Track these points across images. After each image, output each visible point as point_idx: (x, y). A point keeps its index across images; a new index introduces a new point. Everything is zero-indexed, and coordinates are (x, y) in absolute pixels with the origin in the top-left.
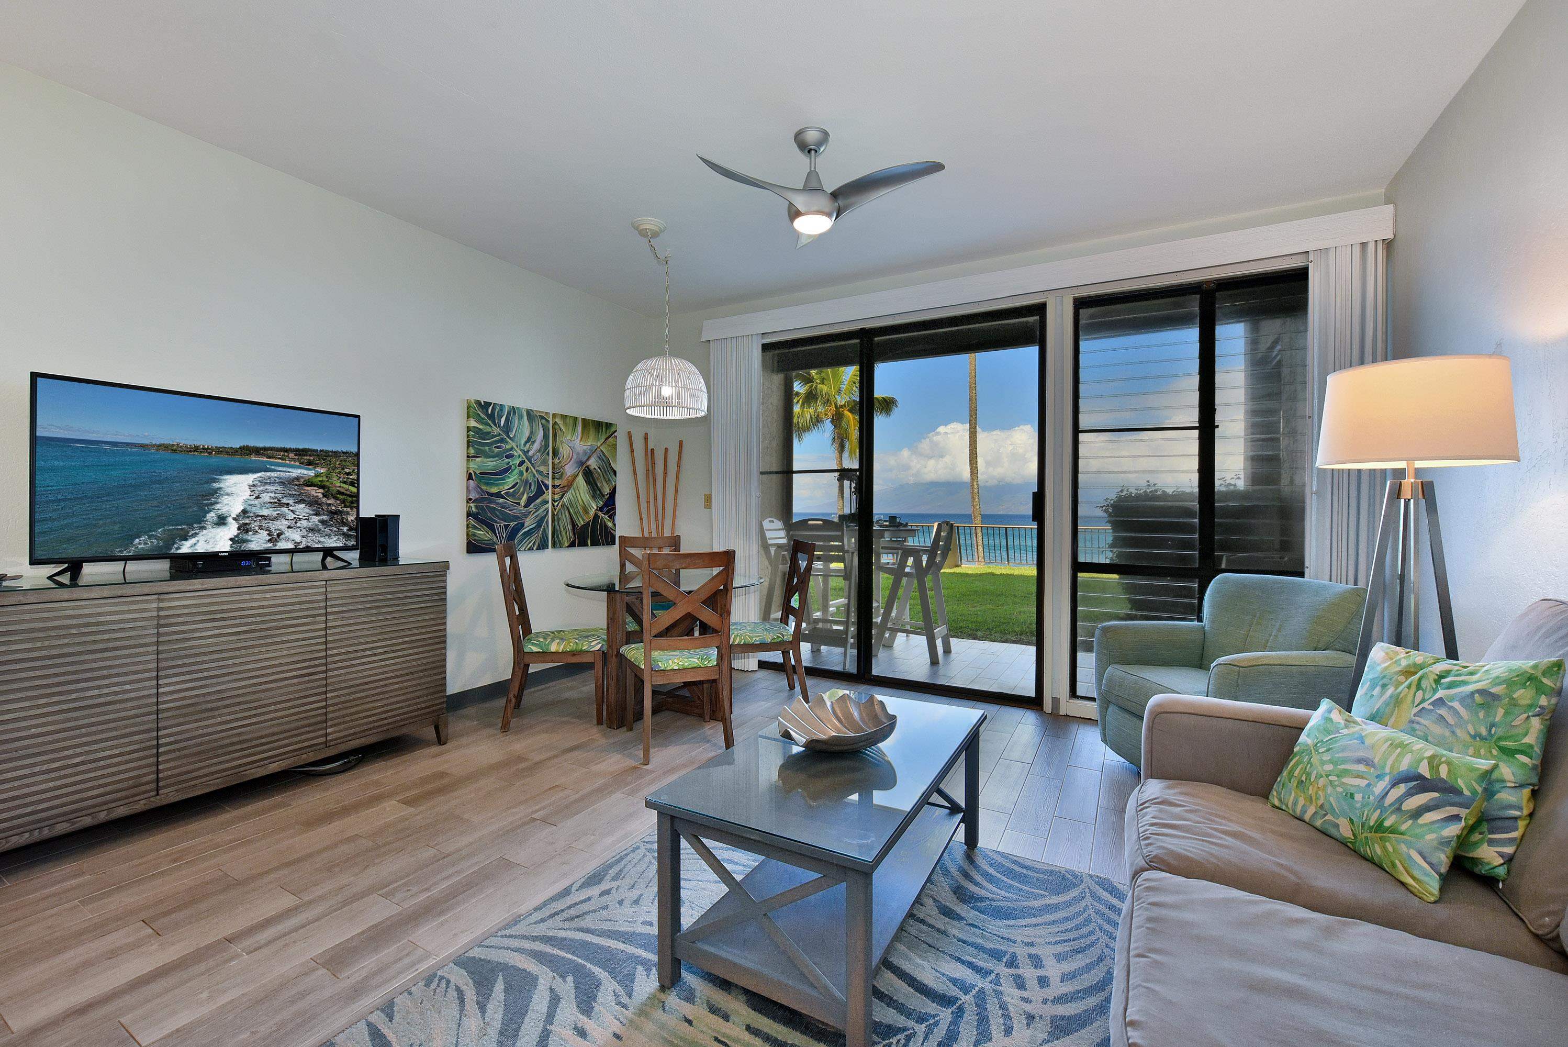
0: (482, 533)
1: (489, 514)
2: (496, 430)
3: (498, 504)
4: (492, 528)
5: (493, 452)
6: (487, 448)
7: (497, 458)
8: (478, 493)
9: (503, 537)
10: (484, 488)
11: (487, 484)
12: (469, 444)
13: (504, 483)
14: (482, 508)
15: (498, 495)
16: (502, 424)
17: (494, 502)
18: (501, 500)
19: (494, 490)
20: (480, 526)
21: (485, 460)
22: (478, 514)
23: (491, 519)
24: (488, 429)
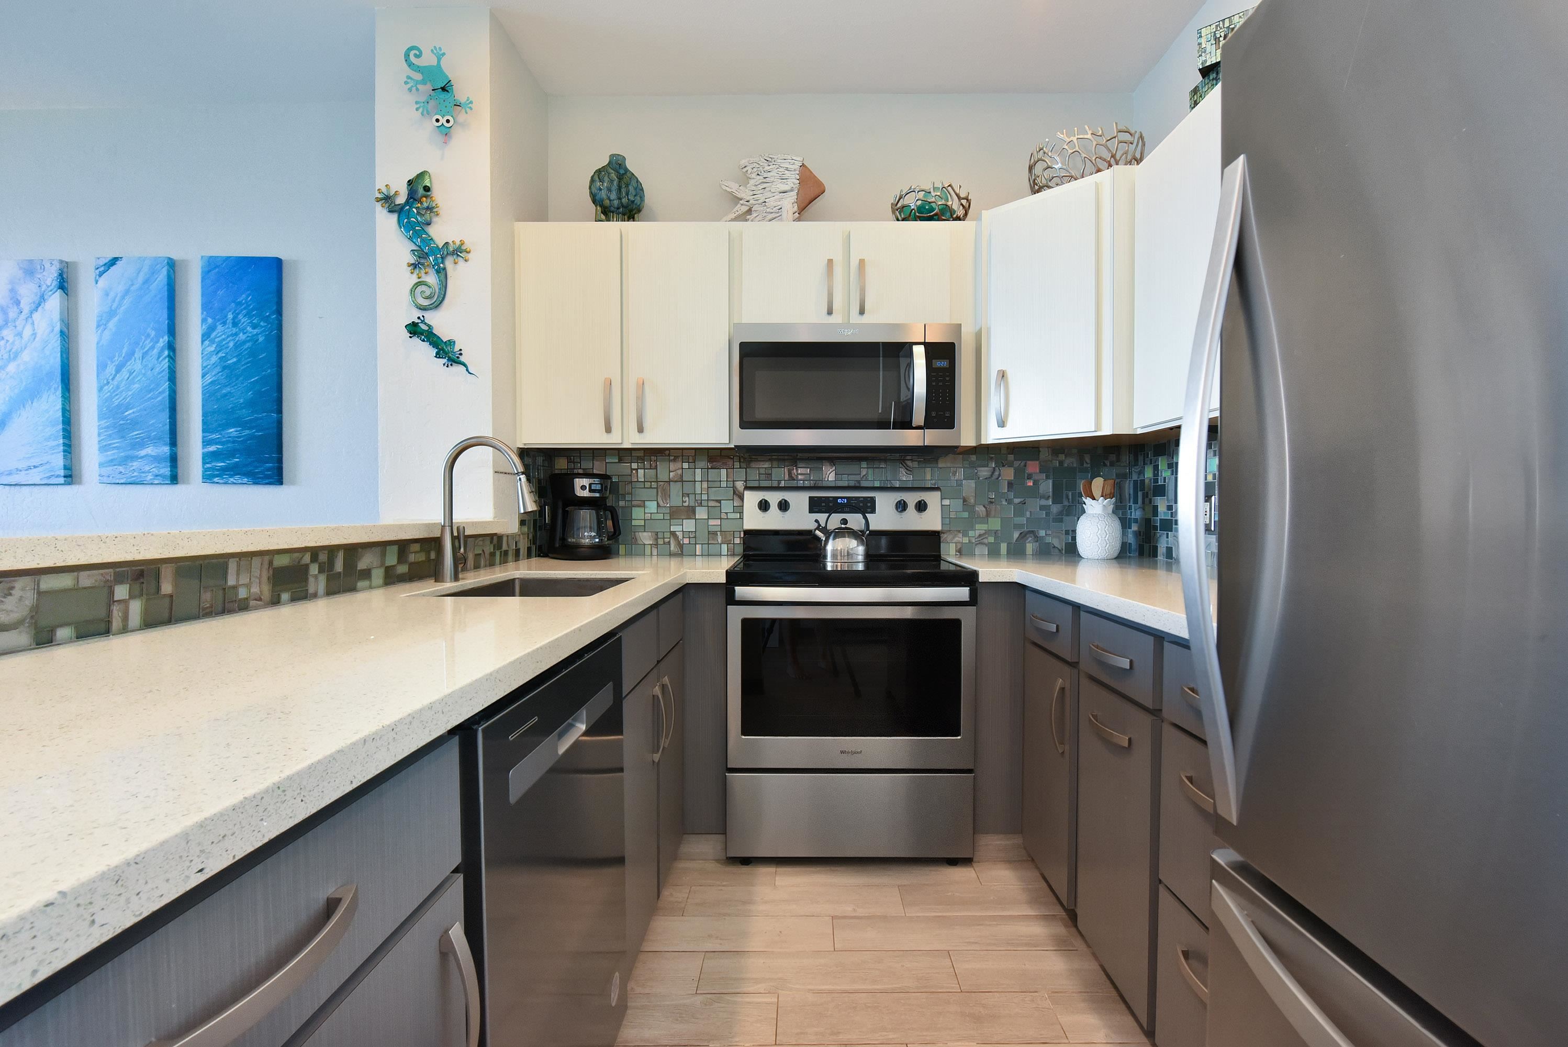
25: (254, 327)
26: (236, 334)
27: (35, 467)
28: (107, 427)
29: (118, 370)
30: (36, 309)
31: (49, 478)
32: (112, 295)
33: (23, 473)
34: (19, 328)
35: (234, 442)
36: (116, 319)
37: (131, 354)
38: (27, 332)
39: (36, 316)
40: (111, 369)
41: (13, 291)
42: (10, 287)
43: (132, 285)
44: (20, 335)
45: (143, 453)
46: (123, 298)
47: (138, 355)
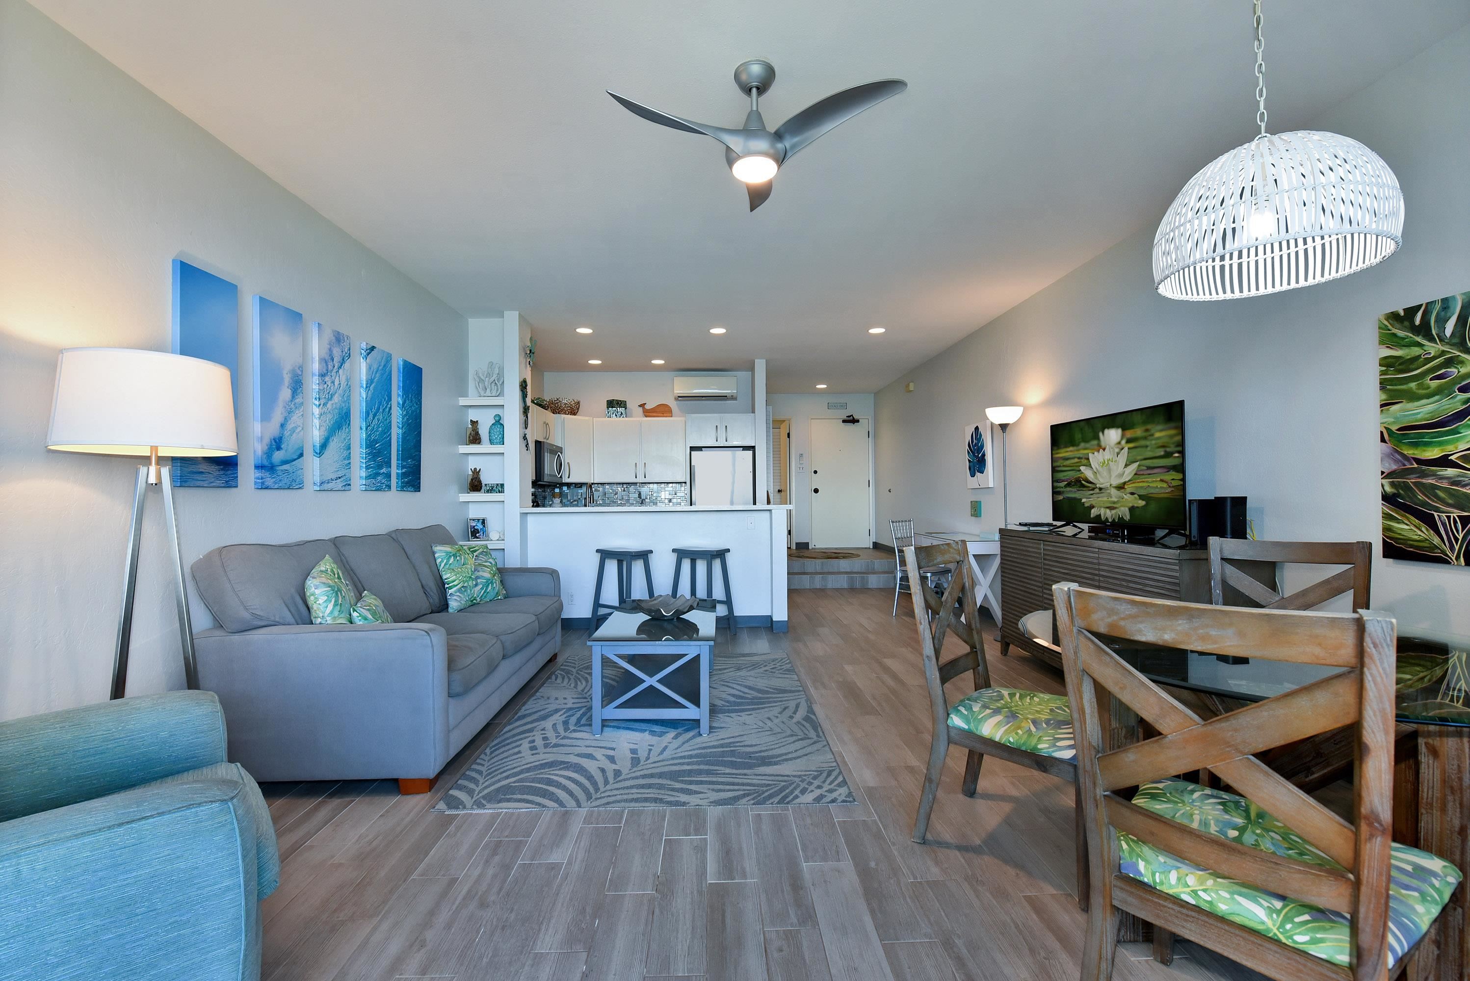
0: (1407, 527)
1: (1421, 497)
2: (1433, 348)
3: (1442, 478)
4: (1430, 522)
5: (1429, 388)
6: (1413, 385)
7: (1437, 398)
8: (1396, 461)
9: (1457, 540)
10: (1409, 452)
11: (1415, 445)
12: (1383, 385)
13: (1458, 440)
14: (1406, 487)
15: (1444, 461)
16: (1449, 331)
17: (1434, 475)
18: (1450, 472)
19: (1433, 453)
20: (1402, 516)
21: (1410, 405)
22: (1394, 495)
23: (1425, 504)
24: (1416, 351)
25: (417, 404)
26: (411, 407)
27: (339, 478)
28: (369, 454)
29: (374, 418)
30: (340, 367)
31: (345, 486)
32: (372, 368)
33: (334, 482)
34: (333, 378)
35: (410, 467)
36: (373, 386)
37: (379, 409)
38: (337, 383)
39: (340, 371)
40: (371, 416)
41: (330, 350)
42: (329, 347)
43: (380, 366)
44: (333, 382)
45: (382, 471)
46: (376, 373)
47: (381, 410)
